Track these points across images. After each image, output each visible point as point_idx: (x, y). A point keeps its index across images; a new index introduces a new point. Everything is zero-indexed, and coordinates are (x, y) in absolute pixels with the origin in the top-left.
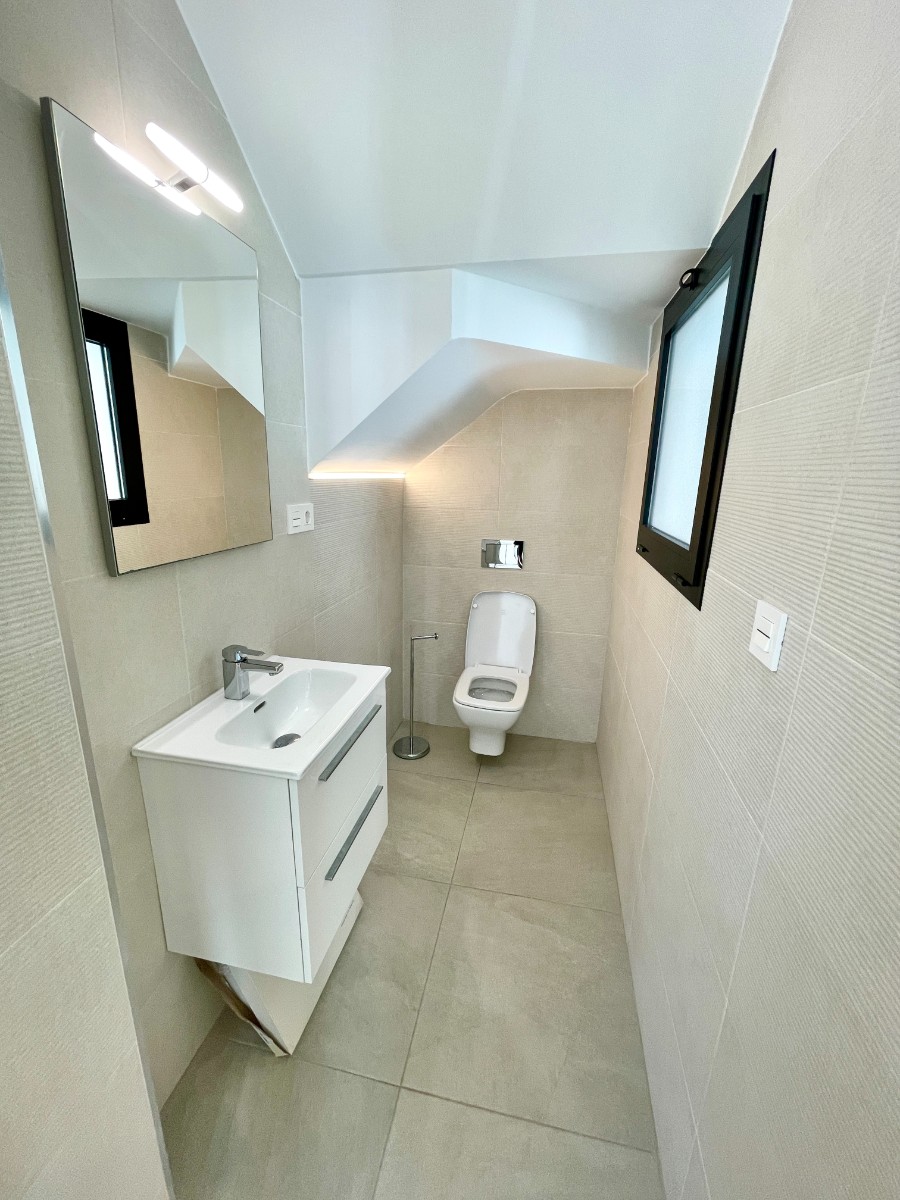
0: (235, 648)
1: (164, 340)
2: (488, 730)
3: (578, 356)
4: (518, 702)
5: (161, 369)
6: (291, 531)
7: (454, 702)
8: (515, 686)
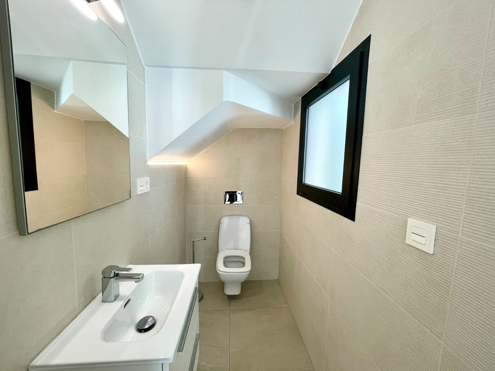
0: (111, 267)
1: (53, 94)
2: (233, 282)
3: (269, 113)
4: (248, 267)
5: (52, 109)
6: (139, 193)
7: (218, 271)
8: (244, 258)
